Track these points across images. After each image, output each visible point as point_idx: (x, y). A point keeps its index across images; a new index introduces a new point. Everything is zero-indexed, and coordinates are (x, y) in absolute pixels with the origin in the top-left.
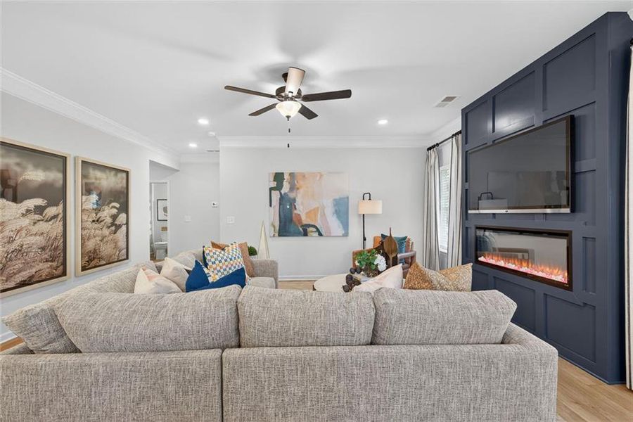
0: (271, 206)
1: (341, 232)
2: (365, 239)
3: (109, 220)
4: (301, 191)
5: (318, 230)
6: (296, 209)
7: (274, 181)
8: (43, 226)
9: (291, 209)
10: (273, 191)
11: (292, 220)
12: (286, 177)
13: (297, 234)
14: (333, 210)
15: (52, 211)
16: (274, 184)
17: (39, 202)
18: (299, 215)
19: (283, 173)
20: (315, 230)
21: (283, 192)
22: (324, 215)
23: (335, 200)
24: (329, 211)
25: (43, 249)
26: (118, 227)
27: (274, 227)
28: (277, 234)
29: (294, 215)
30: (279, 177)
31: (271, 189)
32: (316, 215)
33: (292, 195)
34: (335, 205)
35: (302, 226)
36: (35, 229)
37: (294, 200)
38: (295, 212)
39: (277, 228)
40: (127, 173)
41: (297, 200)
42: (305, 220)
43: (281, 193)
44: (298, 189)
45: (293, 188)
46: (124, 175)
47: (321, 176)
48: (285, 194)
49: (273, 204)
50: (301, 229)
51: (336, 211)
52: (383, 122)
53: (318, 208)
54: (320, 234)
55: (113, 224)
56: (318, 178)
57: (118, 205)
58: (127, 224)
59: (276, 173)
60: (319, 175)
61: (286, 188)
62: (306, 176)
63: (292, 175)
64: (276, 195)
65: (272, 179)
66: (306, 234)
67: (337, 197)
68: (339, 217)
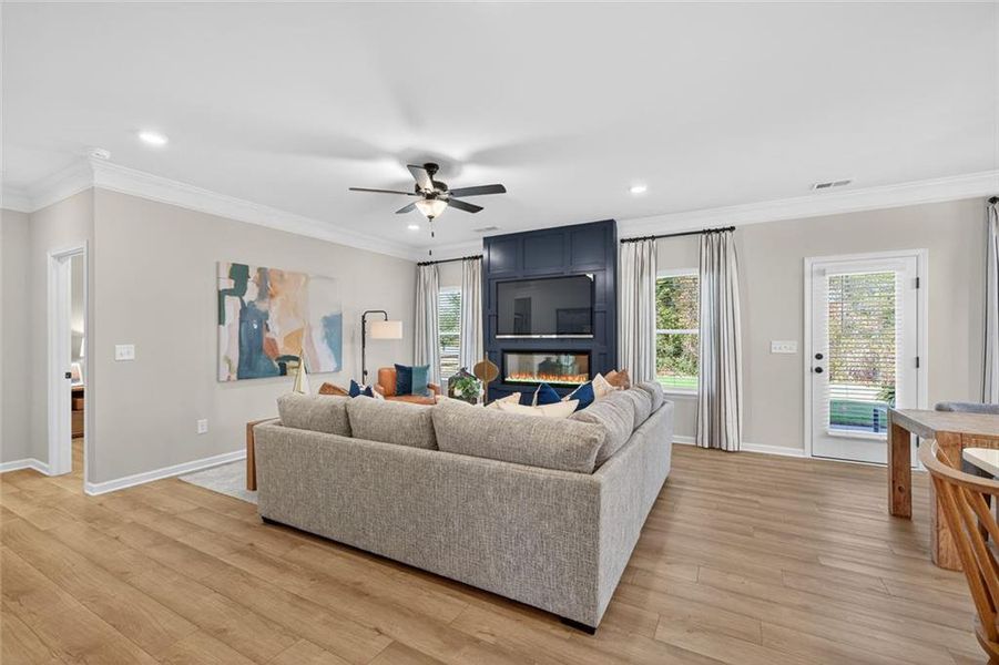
0: (223, 323)
1: (332, 365)
4: (278, 300)
6: (268, 330)
7: (231, 277)
9: (260, 330)
10: (225, 297)
11: (261, 350)
12: (253, 273)
13: (270, 373)
14: (323, 333)
16: (228, 284)
18: (273, 340)
19: (246, 267)
21: (246, 298)
22: (310, 342)
23: (325, 318)
24: (318, 334)
27: (229, 362)
28: (234, 376)
29: (265, 341)
30: (239, 273)
31: (221, 295)
32: (299, 342)
33: (262, 306)
34: (325, 326)
35: (278, 359)
37: (266, 315)
38: (268, 335)
39: (235, 364)
41: (271, 315)
42: (283, 350)
43: (242, 302)
44: (272, 296)
45: (264, 293)
47: (308, 279)
48: (251, 302)
49: (228, 320)
50: (276, 364)
51: (326, 333)
53: (302, 330)
56: (303, 282)
59: (234, 265)
60: (304, 279)
61: (251, 294)
62: (286, 276)
63: (262, 271)
64: (233, 304)
65: (226, 274)
66: (283, 372)
67: (328, 314)
68: (330, 345)
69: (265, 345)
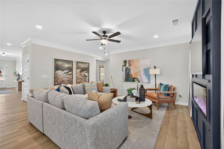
0: (123, 71)
1: (147, 81)
2: (156, 85)
3: (84, 75)
4: (132, 66)
5: (138, 80)
6: (130, 72)
7: (124, 63)
8: (68, 76)
9: (129, 72)
11: (129, 76)
12: (128, 61)
13: (131, 81)
14: (144, 73)
15: (70, 73)
16: (124, 64)
17: (67, 71)
18: (132, 74)
19: (126, 60)
20: (137, 80)
22: (140, 74)
23: (144, 69)
24: (142, 73)
25: (68, 81)
26: (86, 77)
27: (124, 78)
28: (125, 81)
29: (130, 74)
30: (125, 62)
31: (123, 66)
32: (137, 74)
33: (129, 68)
34: (144, 71)
36: (66, 77)
37: (130, 69)
38: (130, 73)
39: (125, 79)
41: (131, 69)
42: (134, 76)
43: (126, 67)
44: (131, 65)
46: (88, 64)
47: (139, 60)
48: (127, 67)
50: (132, 79)
51: (145, 73)
52: (156, 37)
53: (138, 72)
54: (139, 82)
56: (138, 61)
57: (86, 72)
58: (89, 76)
59: (124, 61)
61: (127, 65)
62: (134, 61)
63: (129, 61)
64: (124, 68)
66: (134, 81)
67: (145, 68)
68: (146, 76)
69: (130, 75)
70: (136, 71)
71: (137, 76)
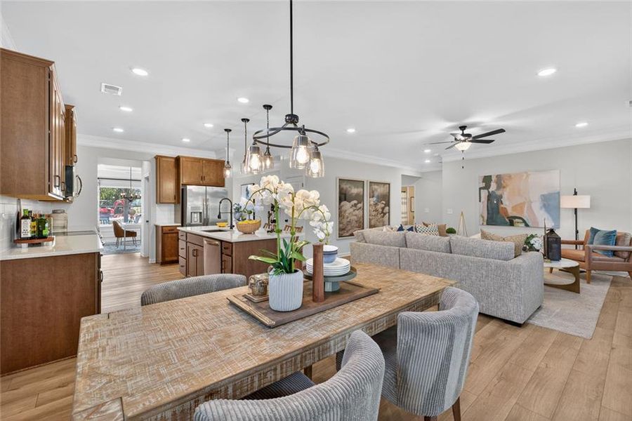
0: (480, 201)
1: (550, 224)
2: (577, 232)
3: (380, 210)
4: (508, 189)
5: (524, 221)
7: (483, 182)
9: (497, 203)
10: (482, 191)
14: (542, 205)
19: (491, 176)
20: (521, 221)
21: (490, 190)
22: (530, 208)
23: (543, 195)
24: (537, 207)
26: (385, 214)
27: (483, 217)
28: (485, 223)
29: (500, 208)
30: (487, 180)
31: (480, 189)
32: (522, 209)
33: (499, 193)
34: (542, 200)
35: (508, 218)
37: (501, 197)
38: (502, 206)
39: (486, 218)
40: (389, 184)
42: (511, 213)
43: (489, 192)
44: (504, 187)
45: (500, 186)
46: (388, 186)
47: (528, 176)
49: (483, 199)
51: (544, 206)
53: (524, 203)
54: (527, 225)
55: (382, 212)
56: (524, 178)
57: (384, 202)
58: (389, 213)
59: (485, 177)
60: (525, 175)
61: (493, 187)
62: (513, 176)
63: (499, 177)
64: (484, 193)
65: (481, 181)
66: (512, 224)
67: (545, 193)
68: (548, 211)
69: (500, 210)
70: (519, 200)
71: (522, 212)
